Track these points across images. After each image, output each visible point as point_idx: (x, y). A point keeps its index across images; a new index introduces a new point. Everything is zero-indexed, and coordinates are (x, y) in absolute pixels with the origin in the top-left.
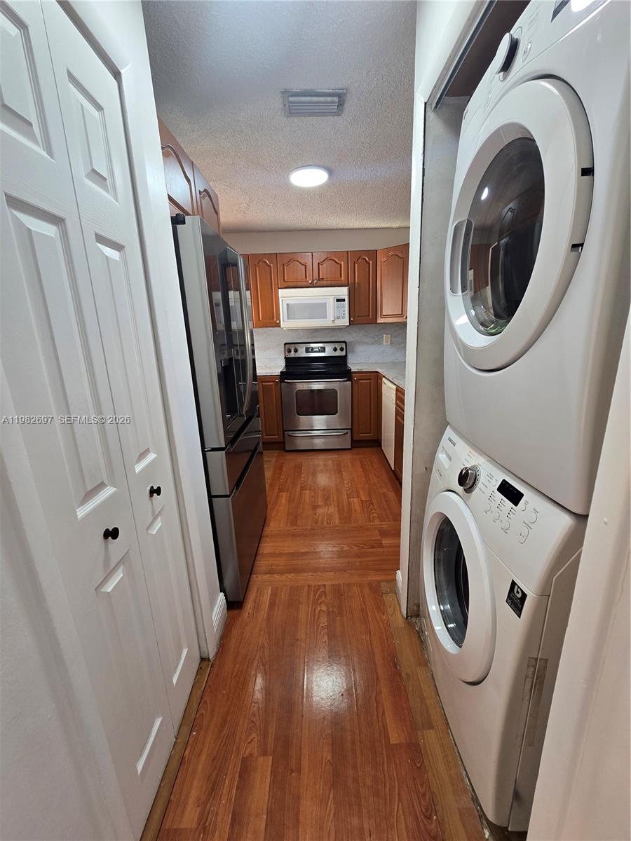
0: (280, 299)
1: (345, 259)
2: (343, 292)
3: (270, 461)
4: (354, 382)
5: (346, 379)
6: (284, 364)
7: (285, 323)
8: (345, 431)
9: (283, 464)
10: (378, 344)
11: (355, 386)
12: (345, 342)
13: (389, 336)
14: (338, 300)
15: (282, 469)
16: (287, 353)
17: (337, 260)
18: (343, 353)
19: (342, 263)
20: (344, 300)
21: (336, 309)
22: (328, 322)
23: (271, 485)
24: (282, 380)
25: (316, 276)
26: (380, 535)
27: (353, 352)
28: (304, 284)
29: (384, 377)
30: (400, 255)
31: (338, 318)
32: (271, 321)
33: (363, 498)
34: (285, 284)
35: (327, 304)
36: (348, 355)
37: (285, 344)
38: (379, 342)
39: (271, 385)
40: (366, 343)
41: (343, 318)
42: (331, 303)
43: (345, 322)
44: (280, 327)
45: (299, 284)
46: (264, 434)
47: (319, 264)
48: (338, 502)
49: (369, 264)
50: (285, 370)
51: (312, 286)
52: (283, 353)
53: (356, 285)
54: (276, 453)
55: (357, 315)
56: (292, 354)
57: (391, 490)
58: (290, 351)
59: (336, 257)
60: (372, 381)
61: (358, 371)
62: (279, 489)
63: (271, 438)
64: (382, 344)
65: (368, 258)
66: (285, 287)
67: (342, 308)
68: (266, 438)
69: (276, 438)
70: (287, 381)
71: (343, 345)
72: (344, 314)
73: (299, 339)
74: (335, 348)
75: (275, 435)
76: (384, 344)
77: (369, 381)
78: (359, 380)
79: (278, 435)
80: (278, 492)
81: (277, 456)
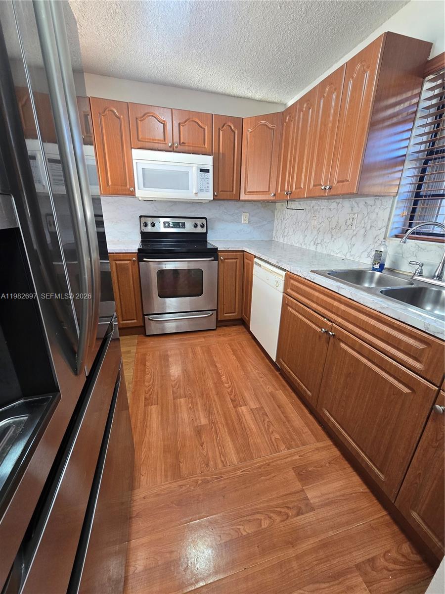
0: (134, 162)
1: (209, 123)
2: (207, 161)
3: (129, 352)
4: (220, 262)
5: (212, 258)
6: (140, 240)
7: (141, 193)
8: (211, 313)
9: (145, 355)
10: (237, 222)
11: (221, 266)
12: (205, 218)
13: (248, 214)
14: (202, 170)
15: (145, 365)
16: (143, 228)
17: (200, 124)
18: (204, 230)
19: (206, 128)
20: (208, 171)
21: (199, 179)
22: (190, 194)
23: (133, 393)
24: (140, 259)
25: (176, 139)
26: (301, 480)
27: (213, 229)
28: (162, 146)
29: (255, 257)
30: (270, 125)
31: (202, 190)
32: (123, 188)
33: (253, 406)
34: (140, 144)
35: (190, 174)
36: (208, 232)
37: (141, 217)
39: (127, 264)
40: (226, 221)
41: (207, 191)
42: (194, 173)
43: (210, 196)
44: (134, 195)
45: (156, 146)
46: (120, 319)
47: (179, 124)
48: (225, 414)
49: (235, 132)
50: (141, 247)
51: (172, 149)
52: (139, 226)
53: (221, 156)
54: (134, 339)
55: (220, 190)
56: (149, 229)
57: (278, 388)
58: (146, 225)
59: (199, 119)
60: (238, 260)
61: (224, 250)
62: (145, 400)
63: (128, 323)
64: (241, 222)
65: (234, 127)
66: (139, 147)
67: (206, 180)
68: (122, 324)
69: (134, 323)
70: (144, 259)
71: (204, 221)
72: (208, 187)
73: (156, 212)
74: (196, 224)
75: (134, 320)
76: (242, 222)
77: (235, 260)
78: (225, 259)
79: (137, 319)
80: (145, 406)
81: (138, 344)
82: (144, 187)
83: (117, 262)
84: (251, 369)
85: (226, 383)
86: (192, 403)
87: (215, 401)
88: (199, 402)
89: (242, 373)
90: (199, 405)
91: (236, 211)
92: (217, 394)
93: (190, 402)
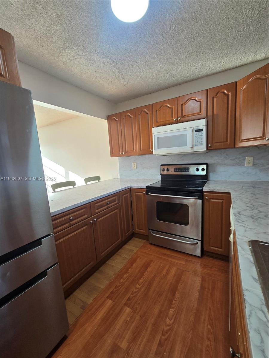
0: (153, 135)
2: (201, 123)
4: (205, 201)
5: (197, 197)
7: (157, 152)
8: (196, 241)
11: (206, 204)
12: (207, 164)
13: (252, 158)
14: (196, 131)
15: (132, 265)
16: (162, 172)
17: (197, 99)
18: (204, 173)
19: (202, 100)
20: (202, 130)
21: (194, 138)
22: (187, 149)
24: (147, 193)
25: (180, 114)
27: (214, 171)
28: (170, 122)
31: (196, 145)
32: (147, 151)
34: (158, 124)
35: (187, 135)
36: (209, 174)
37: (161, 165)
38: (241, 164)
40: (227, 165)
41: (201, 145)
42: (189, 134)
43: (203, 148)
44: (152, 154)
45: (167, 122)
47: (182, 104)
49: (228, 95)
51: (177, 122)
53: (214, 116)
55: (214, 142)
56: (166, 173)
58: (164, 170)
60: (224, 202)
61: (209, 191)
62: (111, 293)
63: (141, 232)
64: (244, 165)
65: (227, 91)
66: (157, 126)
67: (200, 137)
68: (137, 231)
69: (143, 232)
70: (149, 193)
71: (205, 166)
72: (202, 142)
73: (172, 162)
74: (197, 168)
75: (144, 230)
76: (246, 165)
77: (221, 201)
78: (210, 199)
79: (145, 231)
80: (108, 297)
81: (141, 247)
82: (158, 148)
83: (136, 193)
84: (204, 320)
85: (169, 318)
86: (131, 318)
87: (147, 331)
88: (135, 322)
89: (192, 318)
90: (133, 325)
91: (239, 156)
92: (154, 325)
93: (131, 316)
